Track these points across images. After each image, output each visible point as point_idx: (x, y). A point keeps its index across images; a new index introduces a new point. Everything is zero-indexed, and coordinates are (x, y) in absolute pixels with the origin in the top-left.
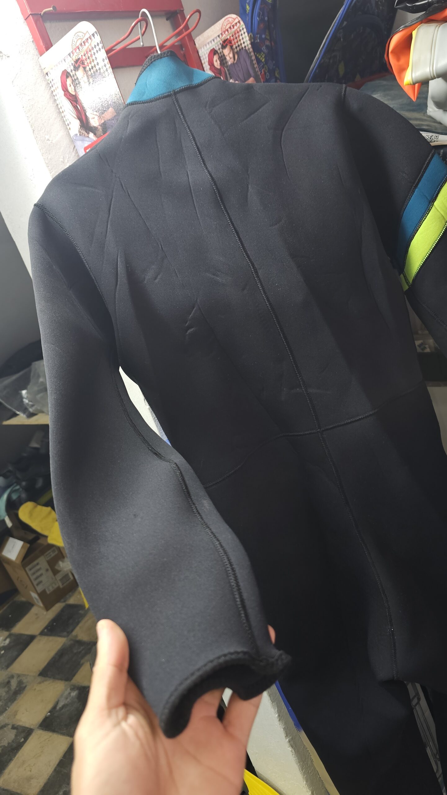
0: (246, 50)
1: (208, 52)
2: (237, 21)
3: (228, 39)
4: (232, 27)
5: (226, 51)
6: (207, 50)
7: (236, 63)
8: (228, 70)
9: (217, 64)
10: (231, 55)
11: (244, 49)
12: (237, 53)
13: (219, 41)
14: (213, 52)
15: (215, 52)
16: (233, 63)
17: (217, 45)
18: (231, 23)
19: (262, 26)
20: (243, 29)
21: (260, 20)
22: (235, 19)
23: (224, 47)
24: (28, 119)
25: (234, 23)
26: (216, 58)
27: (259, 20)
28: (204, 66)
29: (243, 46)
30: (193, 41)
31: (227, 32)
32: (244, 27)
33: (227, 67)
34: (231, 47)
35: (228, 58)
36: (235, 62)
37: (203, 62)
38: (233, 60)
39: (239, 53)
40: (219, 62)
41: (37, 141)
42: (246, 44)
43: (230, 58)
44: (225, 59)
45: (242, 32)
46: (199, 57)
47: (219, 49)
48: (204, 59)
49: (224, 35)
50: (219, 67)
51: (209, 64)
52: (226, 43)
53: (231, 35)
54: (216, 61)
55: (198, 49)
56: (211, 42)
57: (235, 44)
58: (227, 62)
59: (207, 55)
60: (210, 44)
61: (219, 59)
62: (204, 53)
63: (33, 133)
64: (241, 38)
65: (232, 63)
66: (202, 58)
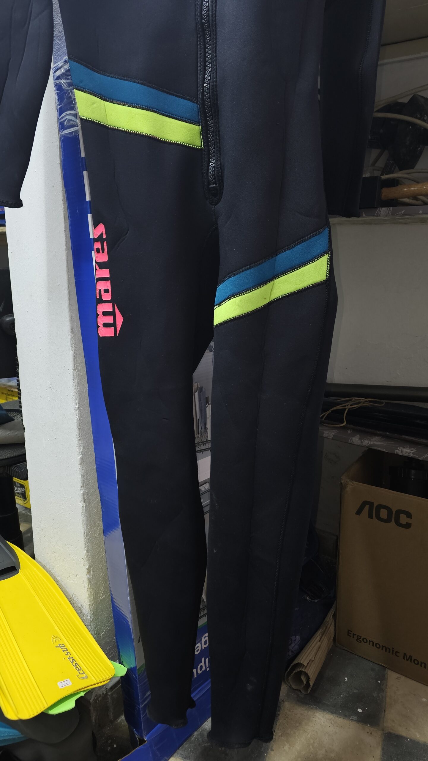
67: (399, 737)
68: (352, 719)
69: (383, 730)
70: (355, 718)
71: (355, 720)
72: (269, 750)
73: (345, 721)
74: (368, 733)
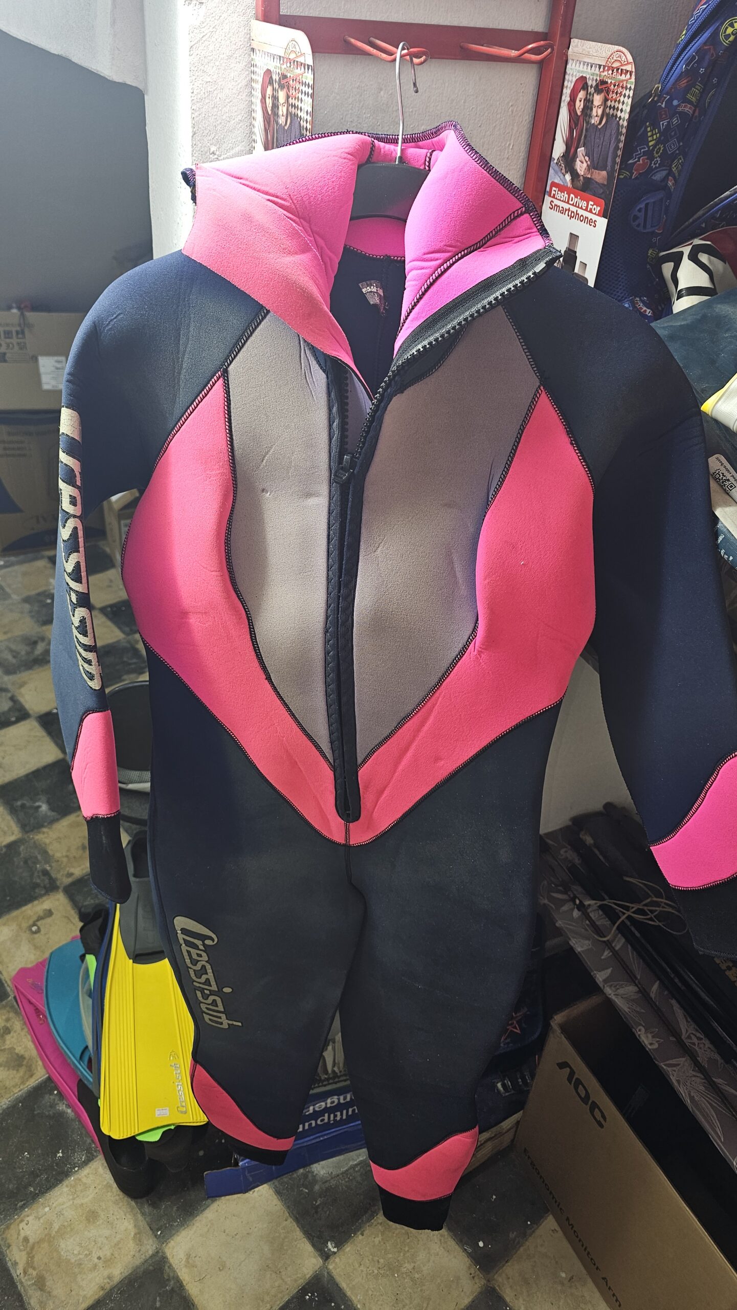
0: (618, 122)
1: (579, 75)
2: (629, 68)
3: (607, 83)
4: (620, 70)
5: (598, 99)
6: (579, 71)
7: (600, 129)
8: (586, 130)
9: (579, 106)
10: (600, 112)
11: (618, 119)
12: (608, 115)
13: (597, 75)
14: (582, 83)
15: (586, 87)
16: (597, 126)
17: (591, 77)
18: (622, 65)
19: (683, 83)
20: (630, 89)
21: (687, 70)
22: (628, 63)
23: (598, 90)
24: (192, 113)
25: (624, 68)
26: (582, 95)
27: (684, 70)
28: (565, 91)
29: (619, 114)
30: (568, 40)
31: (610, 72)
32: (633, 87)
33: (588, 123)
34: (606, 100)
35: (594, 113)
36: (600, 127)
37: (566, 83)
38: (598, 122)
39: (610, 117)
40: (582, 106)
41: (193, 151)
42: (623, 115)
43: (597, 116)
44: (592, 110)
45: (627, 93)
46: (565, 72)
47: (591, 86)
48: (568, 81)
49: (606, 73)
50: (579, 114)
51: (570, 97)
52: (602, 87)
53: (613, 82)
54: (580, 101)
55: (569, 58)
56: (588, 65)
57: (611, 102)
58: (590, 116)
59: (574, 79)
60: (585, 66)
61: (584, 100)
62: (574, 71)
63: (193, 137)
64: (622, 99)
65: (596, 124)
66: (567, 77)
67: (500, 1299)
68: (465, 1250)
69: (489, 1281)
70: (470, 1250)
71: (468, 1252)
72: (360, 1232)
73: (457, 1247)
74: (471, 1274)
